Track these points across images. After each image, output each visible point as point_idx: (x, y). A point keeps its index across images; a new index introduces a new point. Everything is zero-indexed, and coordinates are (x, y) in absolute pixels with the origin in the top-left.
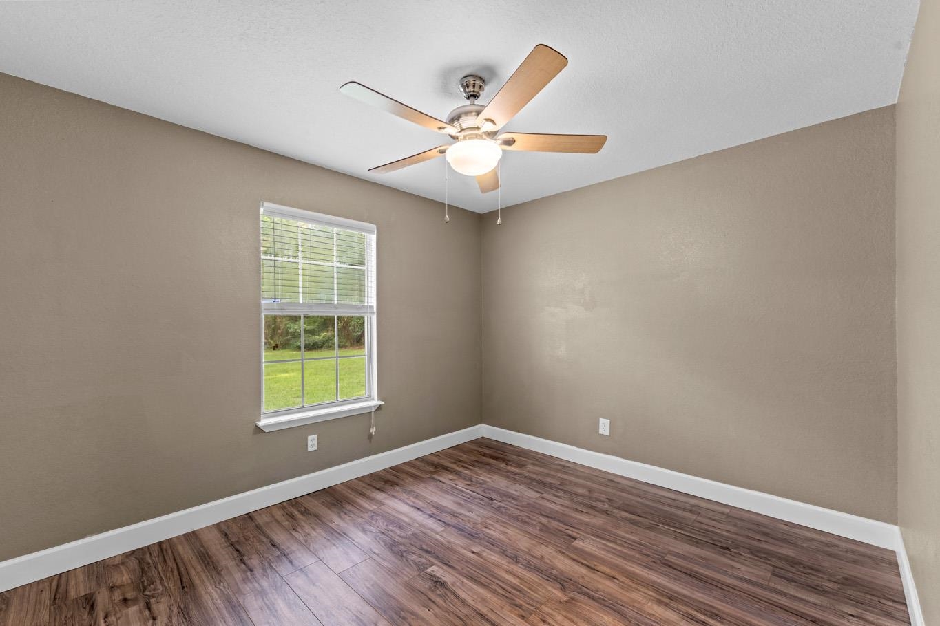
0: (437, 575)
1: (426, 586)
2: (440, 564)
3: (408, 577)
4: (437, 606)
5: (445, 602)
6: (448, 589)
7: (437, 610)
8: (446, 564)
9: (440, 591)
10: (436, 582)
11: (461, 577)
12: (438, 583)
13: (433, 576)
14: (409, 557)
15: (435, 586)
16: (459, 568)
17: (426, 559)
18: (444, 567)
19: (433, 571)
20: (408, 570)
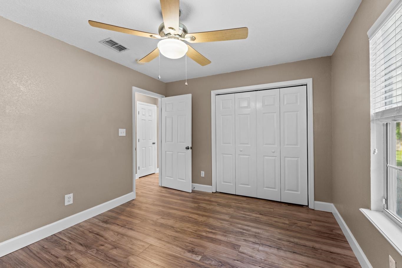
0: (194, 255)
1: (197, 249)
2: (196, 262)
3: (207, 251)
4: (187, 242)
5: (185, 245)
6: (186, 250)
7: (187, 241)
8: (193, 263)
9: (189, 248)
10: (193, 252)
11: (182, 256)
12: (192, 251)
13: (196, 254)
14: (216, 262)
15: (193, 250)
16: (185, 262)
17: (206, 264)
18: (193, 261)
19: (198, 257)
20: (211, 255)
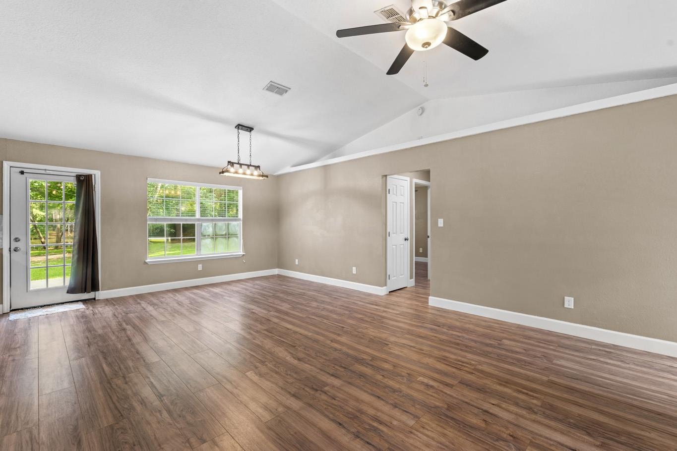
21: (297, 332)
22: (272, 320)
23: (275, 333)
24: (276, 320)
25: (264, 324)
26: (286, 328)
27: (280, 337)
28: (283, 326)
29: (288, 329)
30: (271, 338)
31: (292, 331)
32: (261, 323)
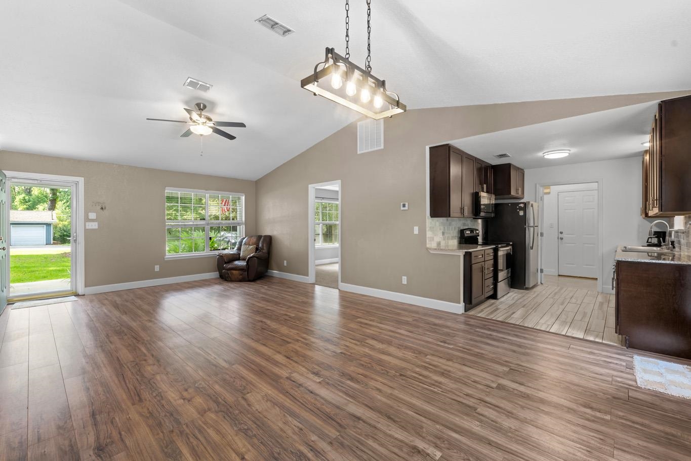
21: (256, 341)
22: (285, 358)
23: (279, 339)
24: (279, 358)
25: (292, 351)
26: (267, 346)
27: (274, 336)
28: (270, 348)
29: (264, 345)
30: (283, 335)
31: (261, 342)
32: (297, 353)
